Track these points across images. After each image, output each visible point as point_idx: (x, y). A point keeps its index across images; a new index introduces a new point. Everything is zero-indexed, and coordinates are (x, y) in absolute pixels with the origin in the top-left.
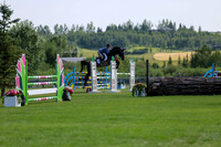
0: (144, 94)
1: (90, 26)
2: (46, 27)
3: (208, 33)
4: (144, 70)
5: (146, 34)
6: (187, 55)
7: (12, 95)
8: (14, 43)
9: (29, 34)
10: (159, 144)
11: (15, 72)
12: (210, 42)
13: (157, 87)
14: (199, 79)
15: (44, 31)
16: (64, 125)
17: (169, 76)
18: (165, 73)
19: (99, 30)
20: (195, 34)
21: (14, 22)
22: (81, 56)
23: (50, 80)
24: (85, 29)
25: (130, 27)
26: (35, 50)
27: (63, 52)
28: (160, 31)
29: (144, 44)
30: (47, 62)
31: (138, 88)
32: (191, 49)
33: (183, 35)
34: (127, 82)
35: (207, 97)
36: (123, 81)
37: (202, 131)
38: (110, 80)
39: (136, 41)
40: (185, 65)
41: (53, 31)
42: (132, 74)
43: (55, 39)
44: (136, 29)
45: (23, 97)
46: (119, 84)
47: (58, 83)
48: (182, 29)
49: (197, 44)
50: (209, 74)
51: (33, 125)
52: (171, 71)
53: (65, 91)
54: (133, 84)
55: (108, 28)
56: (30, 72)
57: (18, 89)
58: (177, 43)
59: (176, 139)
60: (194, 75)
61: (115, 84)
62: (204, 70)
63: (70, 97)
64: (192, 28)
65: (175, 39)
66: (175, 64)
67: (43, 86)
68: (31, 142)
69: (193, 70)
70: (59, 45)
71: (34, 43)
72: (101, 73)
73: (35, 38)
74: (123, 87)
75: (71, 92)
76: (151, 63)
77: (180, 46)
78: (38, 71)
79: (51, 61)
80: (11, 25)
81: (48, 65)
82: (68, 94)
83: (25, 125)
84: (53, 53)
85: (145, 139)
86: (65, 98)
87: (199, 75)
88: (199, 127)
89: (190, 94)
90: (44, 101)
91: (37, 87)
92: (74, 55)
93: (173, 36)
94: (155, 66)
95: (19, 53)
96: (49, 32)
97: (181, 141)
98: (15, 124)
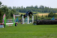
0: (36, 24)
1: (22, 7)
2: (11, 7)
3: (52, 9)
4: (36, 18)
5: (37, 9)
6: (47, 14)
7: (2, 25)
8: (2, 11)
9: (6, 9)
10: (40, 37)
11: (3, 19)
12: (53, 11)
13: (39, 22)
14: (50, 20)
15: (10, 8)
16: (15, 32)
17: (42, 20)
18: (41, 19)
19: (24, 8)
20: (49, 9)
21: (2, 6)
22: (20, 14)
23: (12, 21)
24: (21, 7)
25: (32, 7)
26: (8, 13)
27: (15, 13)
28: (40, 8)
29: (36, 11)
30: (11, 16)
31: (34, 23)
32: (48, 13)
33: (46, 9)
34: (32, 21)
35: (52, 25)
36: (31, 21)
37: (51, 34)
38: (27, 21)
39: (34, 11)
40: (46, 17)
41: (12, 8)
42: (33, 19)
43: (13, 10)
44: (34, 7)
45: (5, 25)
46: (29, 22)
47: (14, 21)
48: (46, 7)
49: (50, 11)
50: (53, 19)
51: (7, 32)
52: (43, 18)
53: (16, 23)
54: (33, 22)
55: (27, 7)
56: (6, 19)
57: (3, 23)
58: (44, 11)
59: (44, 36)
60: (49, 19)
61: (28, 22)
62: (51, 18)
63: (17, 25)
64: (48, 7)
65: (44, 10)
66: (44, 17)
67: (10, 22)
68: (7, 37)
69: (48, 18)
70: (14, 12)
71: (7, 11)
72: (25, 19)
73: (8, 10)
74: (31, 22)
75: (17, 24)
76: (38, 16)
77: (45, 12)
78: (9, 18)
79: (12, 16)
80: (2, 7)
81: (11, 17)
82: (16, 24)
83: (5, 32)
84: (12, 14)
85: (36, 36)
86: (15, 25)
87: (50, 19)
88: (50, 33)
89: (48, 24)
90: (10, 26)
91: (8, 22)
92: (18, 14)
93: (43, 9)
94: (39, 17)
95: (4, 14)
96: (11, 8)
97: (45, 36)
98: (2, 32)
